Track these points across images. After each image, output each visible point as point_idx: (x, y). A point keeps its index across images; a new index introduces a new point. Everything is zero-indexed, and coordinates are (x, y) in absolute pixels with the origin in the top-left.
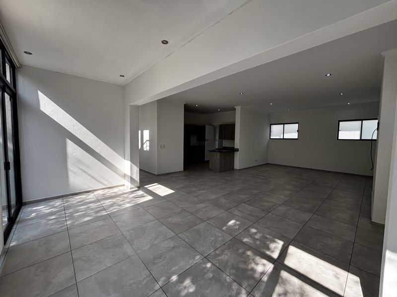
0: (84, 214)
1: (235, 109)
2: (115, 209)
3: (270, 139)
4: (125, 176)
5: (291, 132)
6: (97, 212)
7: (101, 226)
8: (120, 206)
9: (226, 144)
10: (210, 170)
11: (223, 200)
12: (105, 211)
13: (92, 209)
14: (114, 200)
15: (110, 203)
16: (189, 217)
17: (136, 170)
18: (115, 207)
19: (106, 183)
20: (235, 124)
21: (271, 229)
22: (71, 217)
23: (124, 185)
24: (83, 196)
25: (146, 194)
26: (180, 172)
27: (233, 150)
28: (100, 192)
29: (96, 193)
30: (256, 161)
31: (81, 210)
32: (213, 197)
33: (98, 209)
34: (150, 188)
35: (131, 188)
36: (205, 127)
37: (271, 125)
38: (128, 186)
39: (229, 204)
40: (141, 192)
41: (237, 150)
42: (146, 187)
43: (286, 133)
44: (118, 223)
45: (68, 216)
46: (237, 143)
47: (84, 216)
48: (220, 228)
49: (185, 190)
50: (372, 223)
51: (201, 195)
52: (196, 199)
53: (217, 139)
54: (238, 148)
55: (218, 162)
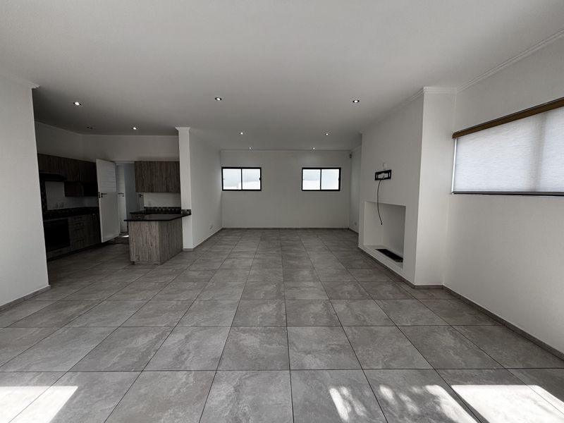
1: (177, 133)
3: (223, 190)
5: (251, 179)
10: (134, 263)
20: (178, 163)
27: (178, 213)
36: (93, 166)
37: (223, 168)
41: (188, 213)
43: (248, 181)
46: (187, 201)
49: (116, 359)
50: (414, 287)
51: (182, 353)
52: (182, 376)
53: (123, 190)
54: (190, 208)
55: (156, 243)
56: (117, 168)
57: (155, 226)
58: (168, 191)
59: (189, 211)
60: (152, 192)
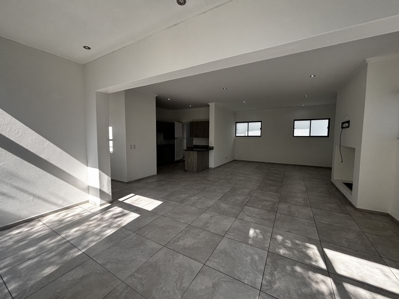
0: (38, 262)
1: (209, 106)
2: (92, 241)
3: (236, 136)
4: (88, 189)
5: (255, 129)
6: (63, 253)
7: (81, 278)
8: (98, 234)
9: (197, 142)
10: (186, 171)
11: (224, 206)
12: (76, 250)
13: (51, 250)
14: (83, 227)
15: (78, 233)
16: (202, 235)
17: (107, 179)
18: (91, 239)
19: (60, 202)
20: (209, 121)
21: (293, 232)
22: (14, 273)
23: (88, 202)
24: (24, 229)
25: (126, 211)
26: (153, 176)
27: (207, 149)
28: (53, 218)
29: (45, 220)
30: (226, 158)
31: (30, 256)
32: (211, 203)
33: (62, 248)
34: (127, 202)
35: (101, 205)
36: (174, 124)
37: (237, 123)
38: (95, 203)
39: (233, 209)
40: (117, 210)
41: (212, 148)
42: (121, 200)
44: (109, 266)
45: (6, 274)
46: (212, 141)
47: (41, 265)
48: (247, 243)
49: (174, 198)
50: (356, 209)
51: (196, 202)
52: (194, 208)
53: (185, 136)
54: (213, 146)
55: (196, 162)
56: (183, 125)
57: (195, 153)
58: (204, 137)
59: (213, 147)
60: (197, 137)
